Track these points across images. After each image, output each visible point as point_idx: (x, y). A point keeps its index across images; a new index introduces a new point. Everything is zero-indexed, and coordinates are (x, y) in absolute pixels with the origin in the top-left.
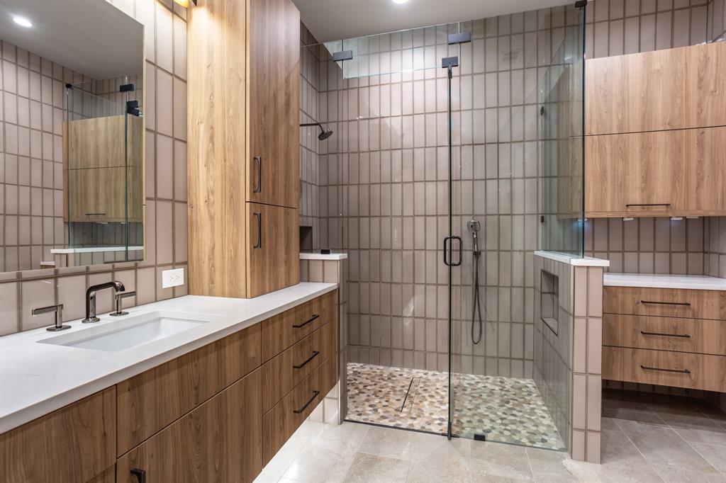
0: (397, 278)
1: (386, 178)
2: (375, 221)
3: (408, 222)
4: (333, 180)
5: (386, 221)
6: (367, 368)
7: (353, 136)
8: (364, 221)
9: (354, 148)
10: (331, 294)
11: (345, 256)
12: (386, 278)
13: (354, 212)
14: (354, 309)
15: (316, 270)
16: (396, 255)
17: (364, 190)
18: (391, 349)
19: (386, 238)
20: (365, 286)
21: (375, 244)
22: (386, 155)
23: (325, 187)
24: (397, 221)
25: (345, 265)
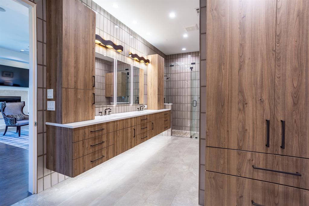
0: (184, 110)
1: (181, 87)
2: (179, 97)
3: (186, 97)
4: (169, 87)
5: (181, 97)
6: (177, 131)
7: (174, 77)
8: (176, 97)
9: (174, 80)
10: (170, 111)
11: (172, 104)
12: (181, 110)
13: (174, 95)
14: (174, 117)
15: (167, 107)
16: (184, 105)
17: (176, 90)
18: (182, 126)
19: (181, 101)
20: (176, 112)
21: (179, 102)
22: (181, 82)
23: (167, 89)
24: (184, 97)
25: (172, 106)
